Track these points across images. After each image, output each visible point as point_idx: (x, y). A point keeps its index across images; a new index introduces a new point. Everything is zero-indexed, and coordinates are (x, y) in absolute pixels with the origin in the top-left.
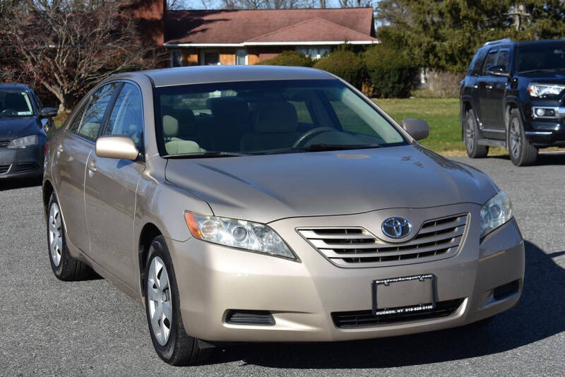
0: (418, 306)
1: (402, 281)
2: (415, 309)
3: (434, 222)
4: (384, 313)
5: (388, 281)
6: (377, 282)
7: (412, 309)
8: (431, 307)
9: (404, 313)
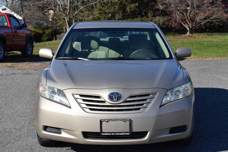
0: (122, 133)
1: (114, 121)
2: (121, 134)
3: (137, 96)
4: (105, 134)
5: (107, 120)
6: (102, 120)
7: (119, 134)
8: (129, 134)
9: (115, 135)
